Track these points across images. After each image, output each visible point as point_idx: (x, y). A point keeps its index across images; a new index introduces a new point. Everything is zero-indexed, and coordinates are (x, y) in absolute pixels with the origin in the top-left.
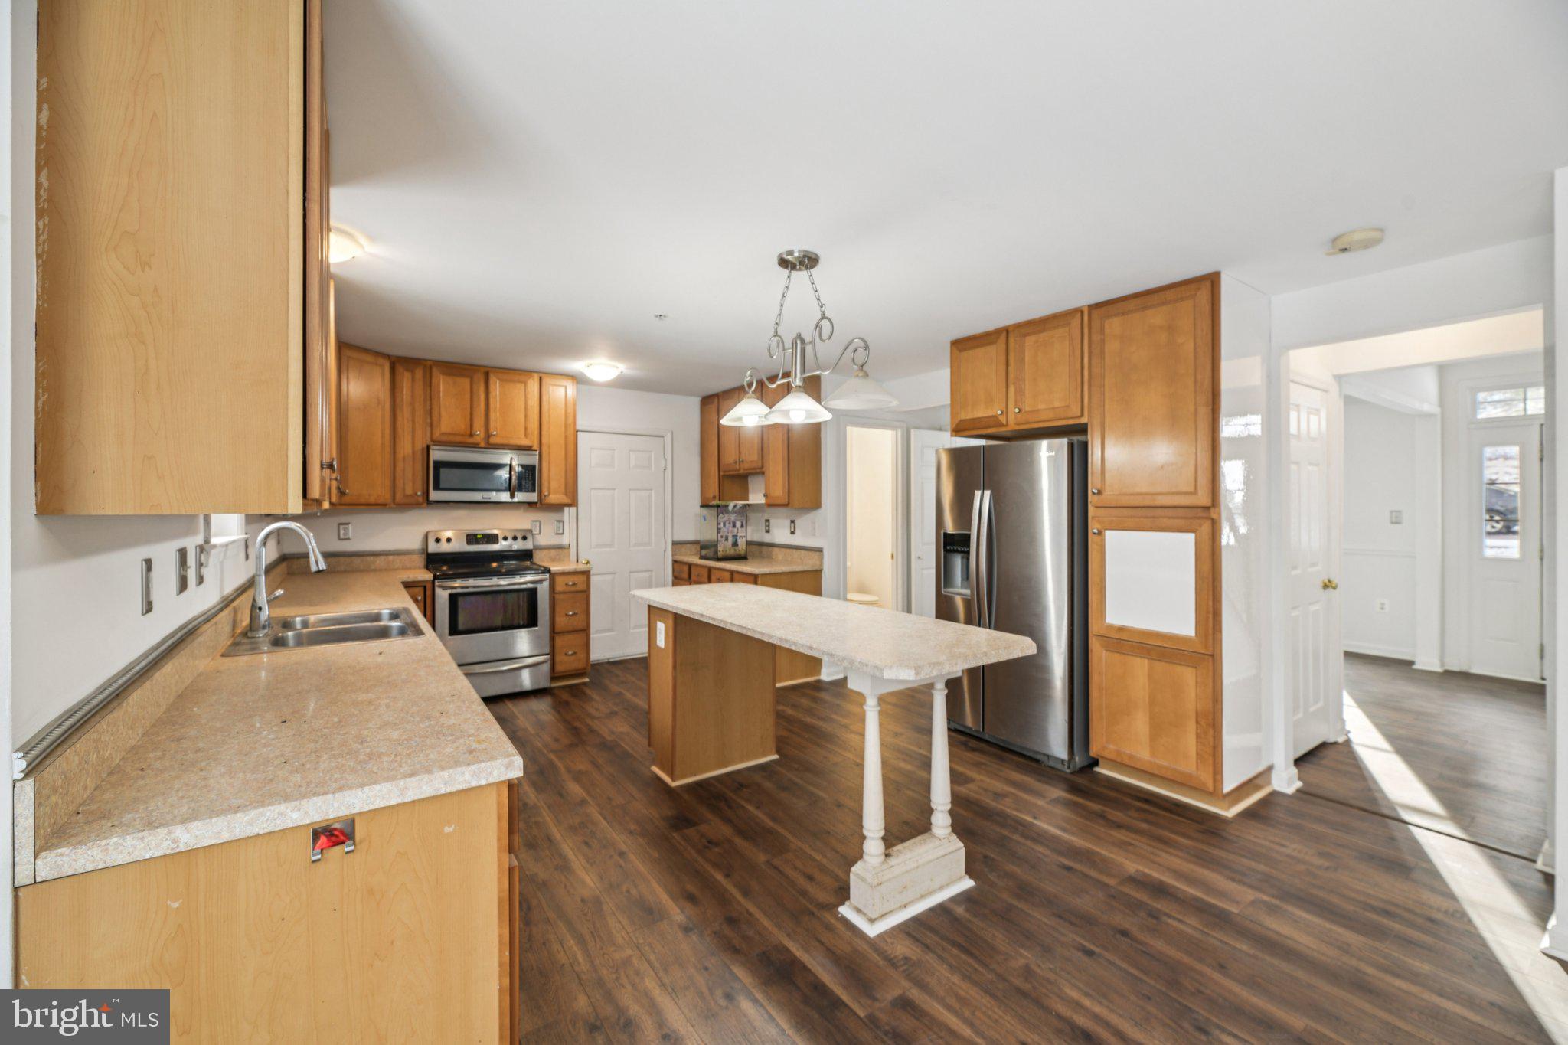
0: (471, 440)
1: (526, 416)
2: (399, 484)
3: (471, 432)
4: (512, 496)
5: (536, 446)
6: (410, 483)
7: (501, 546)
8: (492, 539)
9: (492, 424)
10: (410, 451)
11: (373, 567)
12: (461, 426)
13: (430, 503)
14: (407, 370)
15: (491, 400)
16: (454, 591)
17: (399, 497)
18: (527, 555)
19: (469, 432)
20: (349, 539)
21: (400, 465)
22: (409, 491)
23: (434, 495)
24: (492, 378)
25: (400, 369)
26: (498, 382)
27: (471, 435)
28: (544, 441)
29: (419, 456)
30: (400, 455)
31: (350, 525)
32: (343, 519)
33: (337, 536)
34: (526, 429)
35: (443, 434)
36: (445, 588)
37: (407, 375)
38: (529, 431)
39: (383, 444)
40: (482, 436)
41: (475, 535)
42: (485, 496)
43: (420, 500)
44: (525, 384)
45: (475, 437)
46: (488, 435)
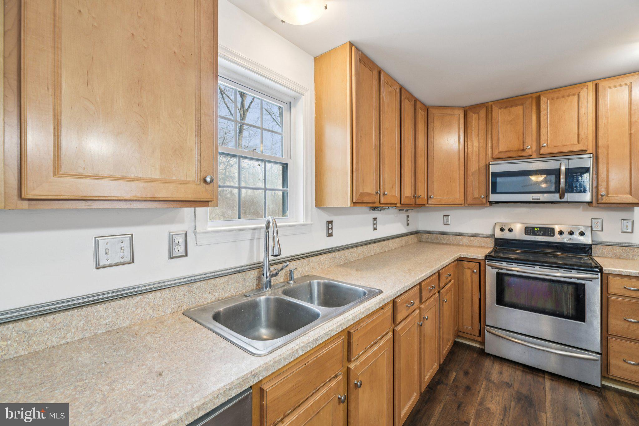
0: (524, 154)
1: (579, 124)
2: (470, 190)
3: (523, 147)
4: (562, 197)
5: (591, 149)
6: (477, 190)
7: (557, 238)
8: (549, 231)
9: (543, 138)
10: (478, 168)
11: (461, 243)
12: (515, 144)
13: (491, 203)
14: (475, 113)
15: (542, 119)
16: (500, 271)
17: (470, 200)
18: (585, 249)
19: (522, 148)
20: (449, 225)
21: (470, 178)
22: (476, 195)
23: (493, 198)
24: (543, 99)
25: (470, 114)
26: (548, 101)
27: (524, 150)
28: (600, 143)
29: (483, 171)
30: (470, 171)
31: (449, 216)
32: (446, 213)
33: (443, 223)
34: (578, 135)
35: (500, 152)
36: (493, 267)
37: (475, 116)
38: (582, 136)
39: (459, 165)
40: (534, 148)
41: (533, 228)
42: (534, 197)
43: (484, 201)
44: (578, 95)
45: (526, 150)
46: (539, 147)
